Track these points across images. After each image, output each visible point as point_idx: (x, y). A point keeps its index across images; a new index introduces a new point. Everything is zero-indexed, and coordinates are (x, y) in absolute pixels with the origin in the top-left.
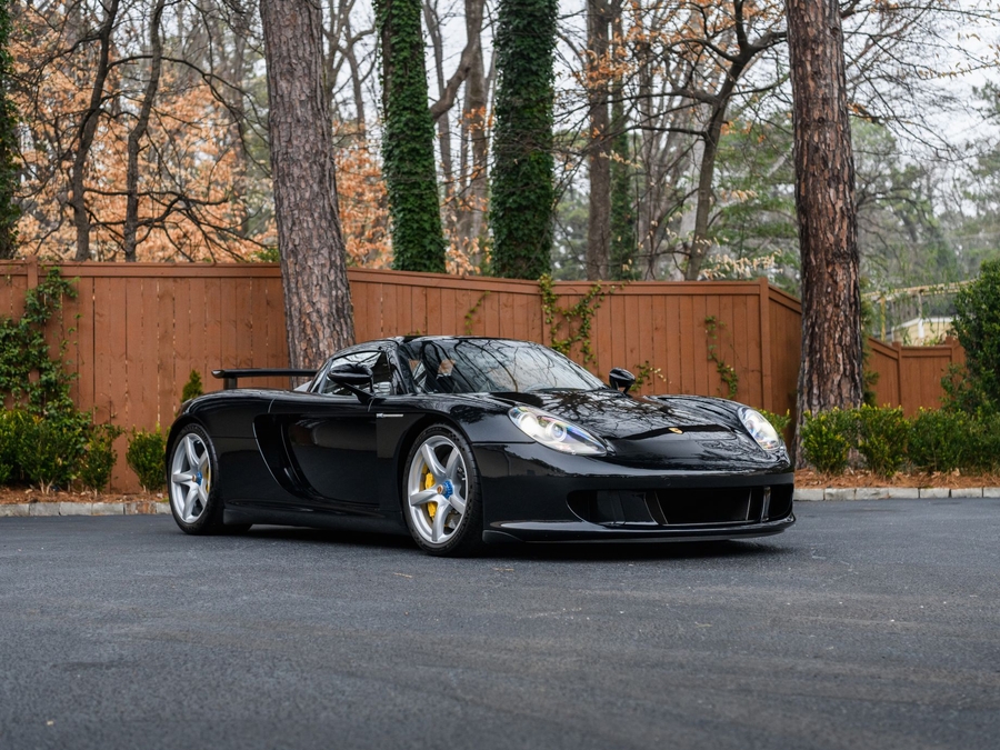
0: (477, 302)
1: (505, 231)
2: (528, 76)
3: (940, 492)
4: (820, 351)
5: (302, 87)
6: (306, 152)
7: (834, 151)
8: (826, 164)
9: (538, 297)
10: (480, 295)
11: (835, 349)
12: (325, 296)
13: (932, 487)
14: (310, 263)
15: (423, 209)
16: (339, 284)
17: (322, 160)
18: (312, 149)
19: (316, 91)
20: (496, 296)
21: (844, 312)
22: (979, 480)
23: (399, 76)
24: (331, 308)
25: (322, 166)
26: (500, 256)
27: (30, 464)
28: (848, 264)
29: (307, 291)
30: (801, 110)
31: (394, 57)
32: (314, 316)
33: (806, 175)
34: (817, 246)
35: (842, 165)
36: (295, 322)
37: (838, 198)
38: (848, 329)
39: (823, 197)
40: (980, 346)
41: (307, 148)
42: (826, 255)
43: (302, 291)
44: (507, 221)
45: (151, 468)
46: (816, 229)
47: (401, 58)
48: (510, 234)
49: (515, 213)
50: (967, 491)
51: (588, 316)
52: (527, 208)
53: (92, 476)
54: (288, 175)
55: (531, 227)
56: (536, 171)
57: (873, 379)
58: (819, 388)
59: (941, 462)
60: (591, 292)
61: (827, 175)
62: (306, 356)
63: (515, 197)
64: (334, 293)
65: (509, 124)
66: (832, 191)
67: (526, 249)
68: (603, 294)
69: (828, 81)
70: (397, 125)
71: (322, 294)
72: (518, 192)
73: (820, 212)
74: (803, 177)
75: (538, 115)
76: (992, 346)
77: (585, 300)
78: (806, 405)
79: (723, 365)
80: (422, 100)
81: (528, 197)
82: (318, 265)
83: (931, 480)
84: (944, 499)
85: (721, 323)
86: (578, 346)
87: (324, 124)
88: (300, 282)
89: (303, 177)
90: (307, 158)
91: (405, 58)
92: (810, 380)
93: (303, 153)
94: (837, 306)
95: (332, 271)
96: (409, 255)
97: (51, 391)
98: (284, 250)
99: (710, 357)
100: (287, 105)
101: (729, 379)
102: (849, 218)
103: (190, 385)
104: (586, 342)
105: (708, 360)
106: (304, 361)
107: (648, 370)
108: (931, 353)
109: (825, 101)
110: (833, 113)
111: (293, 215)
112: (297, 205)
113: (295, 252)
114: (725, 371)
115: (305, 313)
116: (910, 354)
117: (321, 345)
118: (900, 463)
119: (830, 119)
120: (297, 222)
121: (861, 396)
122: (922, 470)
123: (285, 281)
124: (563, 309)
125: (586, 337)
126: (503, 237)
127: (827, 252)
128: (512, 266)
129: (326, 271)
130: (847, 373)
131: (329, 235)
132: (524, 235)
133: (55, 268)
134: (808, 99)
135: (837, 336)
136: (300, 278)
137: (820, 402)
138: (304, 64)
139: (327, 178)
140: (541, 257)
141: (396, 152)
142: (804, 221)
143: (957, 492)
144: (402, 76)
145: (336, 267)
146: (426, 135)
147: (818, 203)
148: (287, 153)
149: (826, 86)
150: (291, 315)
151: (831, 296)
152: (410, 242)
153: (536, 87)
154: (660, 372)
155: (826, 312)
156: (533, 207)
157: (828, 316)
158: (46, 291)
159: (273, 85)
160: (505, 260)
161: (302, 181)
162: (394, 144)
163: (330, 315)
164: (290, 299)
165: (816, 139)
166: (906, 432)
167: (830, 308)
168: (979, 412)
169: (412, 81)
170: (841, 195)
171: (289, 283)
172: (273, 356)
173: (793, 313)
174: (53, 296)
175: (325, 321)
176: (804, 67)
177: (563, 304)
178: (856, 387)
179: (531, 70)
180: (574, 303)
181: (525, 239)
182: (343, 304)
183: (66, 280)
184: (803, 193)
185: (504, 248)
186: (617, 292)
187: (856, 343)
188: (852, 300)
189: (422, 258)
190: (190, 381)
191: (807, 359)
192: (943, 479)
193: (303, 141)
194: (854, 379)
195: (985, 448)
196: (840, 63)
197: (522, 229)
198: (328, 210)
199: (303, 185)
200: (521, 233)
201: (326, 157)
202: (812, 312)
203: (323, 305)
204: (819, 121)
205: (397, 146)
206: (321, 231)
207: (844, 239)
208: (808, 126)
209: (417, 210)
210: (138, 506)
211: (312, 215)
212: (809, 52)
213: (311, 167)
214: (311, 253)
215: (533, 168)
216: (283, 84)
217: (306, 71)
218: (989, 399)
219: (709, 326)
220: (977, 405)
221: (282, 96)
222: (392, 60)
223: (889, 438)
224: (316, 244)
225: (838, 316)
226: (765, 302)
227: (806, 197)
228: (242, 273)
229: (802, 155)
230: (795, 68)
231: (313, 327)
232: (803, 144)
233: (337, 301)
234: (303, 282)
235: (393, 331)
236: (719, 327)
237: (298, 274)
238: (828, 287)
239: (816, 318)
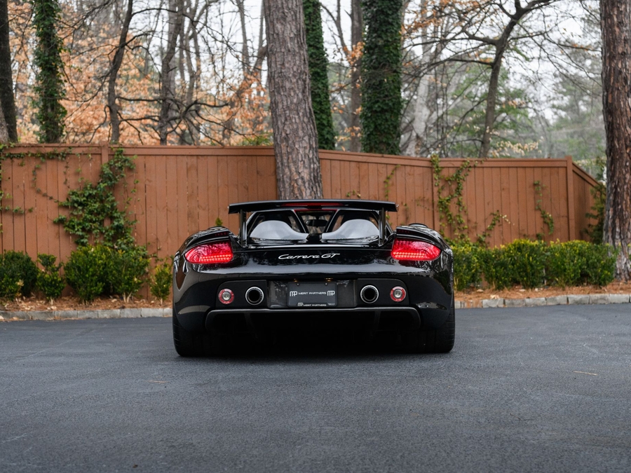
0: (391, 172)
1: (373, 126)
2: (386, 26)
4: (621, 203)
5: (291, 28)
6: (294, 72)
8: (626, 82)
9: (429, 169)
10: (393, 167)
12: (306, 168)
14: (297, 146)
15: (322, 111)
17: (304, 77)
18: (298, 69)
19: (300, 31)
20: (404, 168)
23: (306, 25)
26: (368, 142)
27: (117, 282)
29: (294, 165)
30: (610, 47)
32: (300, 182)
33: (612, 90)
34: (619, 135)
36: (287, 185)
39: (624, 104)
41: (295, 69)
42: (625, 141)
43: (291, 164)
44: (374, 119)
46: (619, 124)
47: (308, 13)
48: (376, 127)
49: (379, 114)
51: (461, 181)
52: (386, 111)
53: (160, 289)
54: (282, 87)
55: (389, 123)
56: (392, 87)
58: (620, 228)
60: (463, 165)
61: (627, 89)
63: (379, 104)
64: (312, 166)
65: (374, 57)
67: (387, 138)
68: (470, 167)
69: (628, 28)
71: (304, 167)
72: (381, 101)
73: (622, 113)
74: (610, 90)
75: (393, 51)
77: (459, 170)
78: (610, 239)
79: (544, 213)
81: (387, 104)
82: (302, 148)
85: (544, 185)
86: (455, 200)
88: (290, 159)
89: (292, 88)
90: (294, 76)
91: (310, 13)
92: (614, 223)
93: (292, 72)
95: (311, 152)
97: (120, 232)
98: (279, 137)
99: (537, 208)
100: (281, 40)
101: (549, 222)
104: (460, 198)
105: (535, 210)
107: (499, 216)
109: (626, 41)
111: (285, 114)
112: (288, 107)
113: (287, 139)
114: (546, 217)
115: (294, 180)
119: (629, 53)
120: (288, 118)
123: (279, 158)
124: (446, 176)
125: (460, 195)
126: (371, 130)
128: (377, 148)
129: (307, 151)
131: (309, 127)
132: (385, 128)
133: (120, 149)
134: (615, 40)
136: (290, 156)
137: (620, 237)
138: (292, 13)
139: (308, 89)
142: (610, 119)
144: (309, 25)
145: (313, 148)
146: (324, 63)
147: (621, 108)
148: (281, 72)
149: (626, 31)
150: (283, 181)
151: (629, 168)
153: (392, 32)
154: (507, 218)
155: (625, 178)
157: (627, 181)
158: (116, 164)
159: (271, 27)
160: (373, 144)
161: (292, 91)
163: (309, 181)
164: (283, 170)
165: (620, 66)
167: (628, 176)
169: (314, 28)
171: (282, 159)
174: (120, 168)
175: (307, 185)
176: (612, 19)
177: (445, 173)
179: (388, 22)
180: (452, 172)
181: (386, 131)
182: (317, 174)
183: (128, 157)
184: (610, 101)
185: (372, 136)
186: (479, 165)
189: (321, 143)
191: (611, 209)
193: (292, 64)
197: (384, 125)
198: (308, 110)
199: (292, 94)
200: (383, 127)
201: (306, 75)
202: (615, 179)
203: (305, 174)
204: (622, 54)
206: (304, 125)
208: (614, 57)
211: (298, 114)
212: (615, 9)
213: (297, 82)
214: (298, 139)
215: (389, 85)
216: (279, 26)
217: (294, 18)
219: (536, 187)
221: (278, 34)
224: (301, 133)
226: (570, 173)
227: (612, 104)
228: (241, 152)
229: (610, 76)
230: (605, 20)
231: (299, 189)
232: (610, 69)
233: (314, 171)
234: (292, 158)
235: (339, 191)
236: (542, 188)
237: (289, 153)
238: (626, 162)
239: (618, 182)
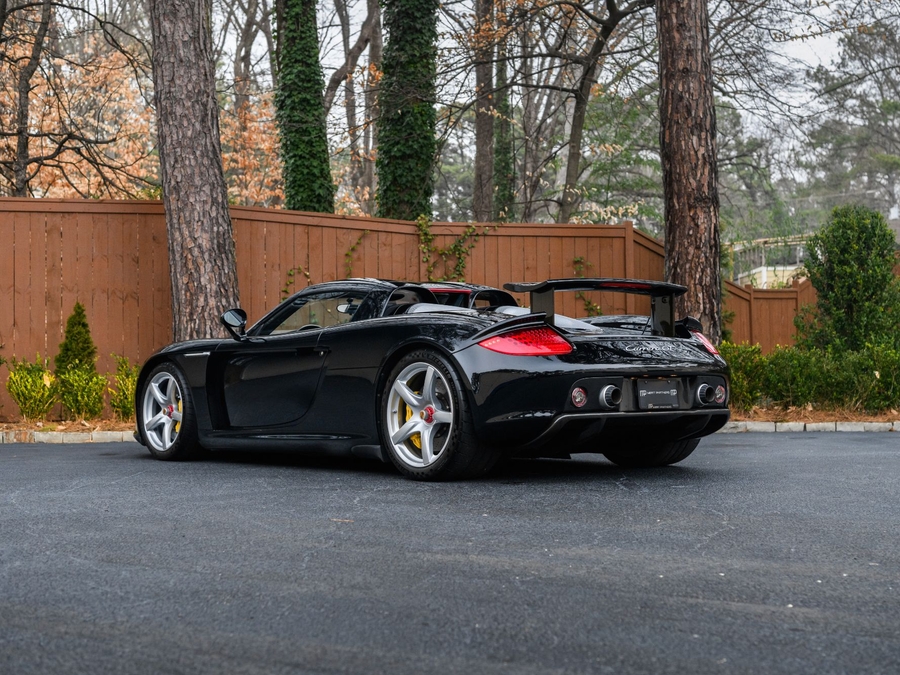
0: (357, 240)
1: (390, 177)
2: (412, 34)
3: (795, 426)
5: (184, 28)
6: (189, 91)
7: (697, 100)
8: (689, 112)
9: (415, 238)
10: (359, 234)
11: (696, 288)
12: (206, 232)
13: (787, 421)
14: (192, 200)
15: (313, 156)
16: (220, 220)
17: (205, 100)
18: (194, 88)
19: (198, 32)
20: (375, 235)
21: (705, 254)
22: (832, 415)
23: (291, 31)
24: (213, 243)
25: (205, 105)
26: (385, 201)
28: (709, 208)
29: (189, 226)
30: (667, 61)
31: (287, 13)
33: (670, 123)
34: (679, 190)
35: (705, 114)
36: (177, 256)
37: (700, 145)
38: (708, 270)
39: (687, 144)
40: (831, 288)
41: (190, 87)
42: (688, 199)
43: (184, 226)
44: (392, 169)
45: (31, 398)
46: (679, 174)
47: (293, 14)
48: (395, 179)
49: (400, 161)
50: (821, 425)
51: (463, 255)
52: (410, 156)
54: (170, 114)
55: (414, 174)
56: (420, 122)
57: (730, 318)
59: (796, 397)
60: (465, 233)
61: (690, 123)
62: (187, 290)
63: (399, 146)
64: (215, 229)
65: (395, 79)
66: (695, 139)
67: (410, 195)
68: (477, 235)
69: (692, 33)
70: (288, 77)
71: (203, 230)
72: (402, 142)
73: (683, 158)
74: (668, 124)
75: (422, 70)
76: (842, 288)
77: (461, 240)
79: (589, 303)
80: (312, 54)
81: (411, 146)
82: (199, 202)
83: (786, 414)
84: (800, 432)
85: (589, 264)
87: (207, 64)
88: (182, 218)
89: (186, 116)
90: (189, 98)
91: (297, 14)
93: (185, 92)
94: (698, 248)
95: (214, 208)
96: (299, 198)
98: (167, 186)
99: (578, 296)
100: (170, 46)
102: (711, 164)
103: (74, 317)
105: (576, 299)
106: (186, 296)
108: (779, 296)
109: (690, 52)
110: (696, 65)
111: (175, 152)
112: (179, 143)
113: (177, 189)
114: (592, 309)
115: (187, 248)
116: (760, 295)
117: (202, 279)
118: (757, 398)
119: (694, 69)
120: (180, 159)
121: (720, 333)
122: (777, 405)
123: (168, 216)
124: (440, 249)
125: (461, 275)
126: (388, 183)
127: (689, 196)
128: (395, 210)
129: (207, 207)
130: (707, 312)
131: (211, 172)
132: (407, 181)
134: (673, 50)
135: (698, 276)
136: (182, 214)
138: (187, 6)
139: (209, 117)
140: (424, 202)
141: (288, 102)
142: (668, 167)
143: (812, 426)
144: (294, 31)
145: (218, 203)
146: (317, 87)
147: (681, 149)
148: (170, 92)
149: (690, 37)
150: (173, 250)
151: (693, 239)
152: (300, 186)
153: (420, 44)
155: (688, 254)
156: (416, 155)
157: (690, 258)
159: (156, 26)
160: (390, 205)
161: (185, 119)
162: (286, 94)
163: (211, 250)
164: (173, 235)
165: (680, 88)
166: (763, 368)
167: (691, 250)
168: (830, 350)
169: (303, 35)
170: (703, 142)
171: (171, 219)
172: (159, 290)
173: (655, 256)
175: (206, 256)
176: (670, 19)
177: (439, 243)
178: (715, 325)
179: (415, 28)
180: (450, 243)
181: (409, 185)
182: (225, 240)
184: (667, 140)
185: (389, 193)
186: (491, 233)
187: (716, 283)
188: (713, 242)
189: (311, 201)
190: (74, 313)
192: (799, 413)
193: (186, 80)
194: (713, 318)
195: (838, 383)
196: (703, 16)
197: (406, 176)
198: (210, 148)
199: (185, 123)
200: (404, 180)
201: (208, 97)
202: (674, 254)
203: (204, 240)
204: (683, 71)
205: (289, 96)
206: (203, 169)
207: (706, 184)
208: (673, 76)
209: (307, 156)
210: (16, 435)
211: (194, 153)
212: (674, 5)
213: (193, 106)
214: (193, 190)
215: (416, 119)
216: (167, 25)
217: (189, 13)
218: (839, 337)
219: (578, 266)
220: (827, 343)
221: (165, 37)
222: (285, 15)
223: (748, 374)
224: (197, 181)
225: (699, 257)
226: (630, 245)
227: (670, 144)
228: (129, 209)
229: (667, 103)
230: (660, 20)
231: (195, 262)
232: (667, 93)
233: (218, 237)
234: (185, 217)
235: (276, 267)
236: (587, 268)
237: (180, 210)
238: (689, 230)
239: (678, 259)
